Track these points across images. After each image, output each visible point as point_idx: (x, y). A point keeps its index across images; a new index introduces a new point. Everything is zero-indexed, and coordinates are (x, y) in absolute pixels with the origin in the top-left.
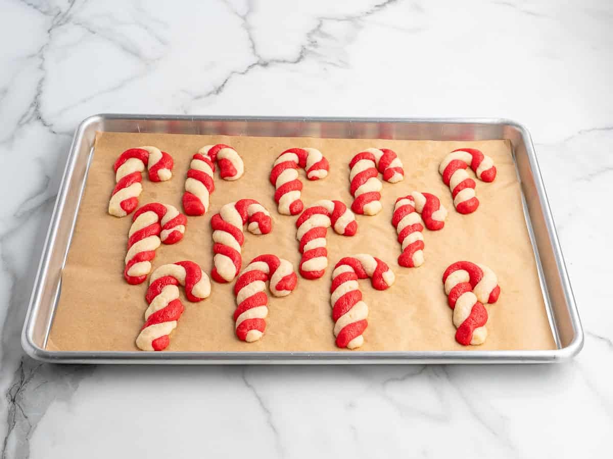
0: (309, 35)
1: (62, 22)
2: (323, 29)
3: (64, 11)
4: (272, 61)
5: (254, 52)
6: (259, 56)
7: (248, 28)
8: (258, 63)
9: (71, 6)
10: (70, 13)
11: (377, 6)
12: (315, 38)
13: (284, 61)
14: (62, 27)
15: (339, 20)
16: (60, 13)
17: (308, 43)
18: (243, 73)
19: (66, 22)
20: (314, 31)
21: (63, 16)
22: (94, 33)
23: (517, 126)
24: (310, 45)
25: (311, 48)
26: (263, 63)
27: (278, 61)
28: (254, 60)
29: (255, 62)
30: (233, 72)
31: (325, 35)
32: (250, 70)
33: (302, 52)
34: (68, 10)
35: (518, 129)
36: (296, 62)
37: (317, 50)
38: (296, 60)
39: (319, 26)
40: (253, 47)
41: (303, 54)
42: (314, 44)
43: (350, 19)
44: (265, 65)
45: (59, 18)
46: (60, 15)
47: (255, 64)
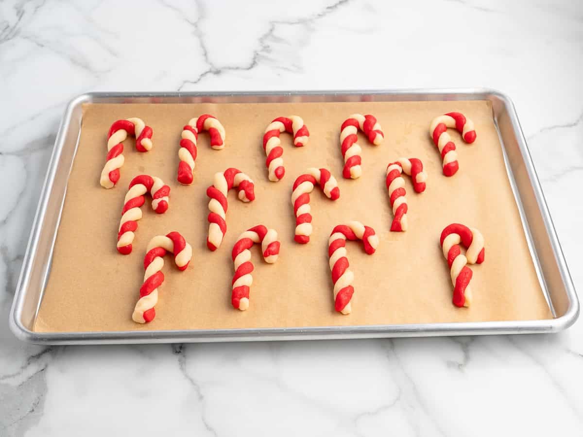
0: (261, 40)
1: (10, 36)
2: (275, 33)
3: (12, 24)
4: (225, 68)
5: (207, 60)
6: (211, 64)
7: (199, 35)
8: (210, 72)
9: (20, 19)
10: (18, 27)
11: (328, 8)
12: (267, 42)
13: (237, 68)
14: (11, 41)
15: (292, 24)
16: (8, 26)
17: (260, 48)
18: (195, 82)
19: (14, 36)
20: (266, 36)
21: (11, 30)
22: (42, 46)
23: (500, 95)
24: (262, 50)
25: (265, 54)
26: (215, 71)
27: (230, 68)
28: (207, 68)
29: (208, 71)
30: (185, 82)
31: (278, 40)
32: (203, 78)
33: (255, 58)
34: (16, 24)
35: (500, 98)
36: (249, 69)
37: (270, 56)
38: (249, 66)
39: (271, 30)
40: (205, 55)
41: (256, 60)
42: (266, 49)
43: (302, 21)
44: (218, 72)
45: (7, 33)
46: (7, 29)
47: (207, 72)
